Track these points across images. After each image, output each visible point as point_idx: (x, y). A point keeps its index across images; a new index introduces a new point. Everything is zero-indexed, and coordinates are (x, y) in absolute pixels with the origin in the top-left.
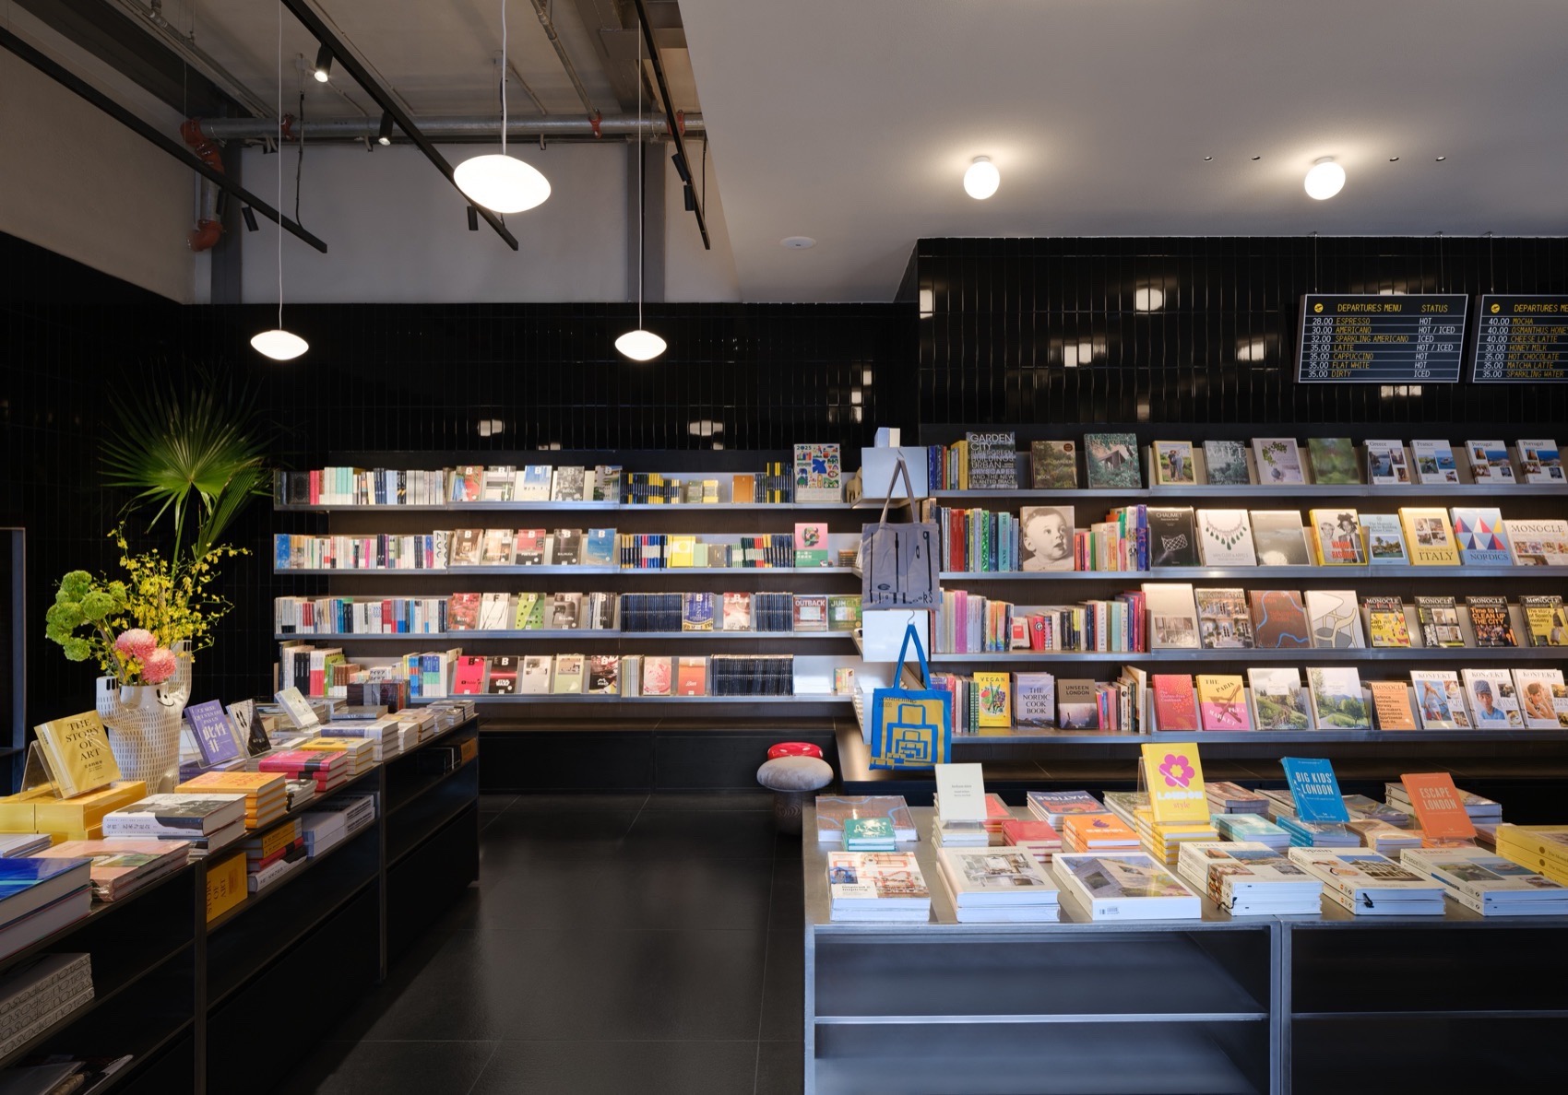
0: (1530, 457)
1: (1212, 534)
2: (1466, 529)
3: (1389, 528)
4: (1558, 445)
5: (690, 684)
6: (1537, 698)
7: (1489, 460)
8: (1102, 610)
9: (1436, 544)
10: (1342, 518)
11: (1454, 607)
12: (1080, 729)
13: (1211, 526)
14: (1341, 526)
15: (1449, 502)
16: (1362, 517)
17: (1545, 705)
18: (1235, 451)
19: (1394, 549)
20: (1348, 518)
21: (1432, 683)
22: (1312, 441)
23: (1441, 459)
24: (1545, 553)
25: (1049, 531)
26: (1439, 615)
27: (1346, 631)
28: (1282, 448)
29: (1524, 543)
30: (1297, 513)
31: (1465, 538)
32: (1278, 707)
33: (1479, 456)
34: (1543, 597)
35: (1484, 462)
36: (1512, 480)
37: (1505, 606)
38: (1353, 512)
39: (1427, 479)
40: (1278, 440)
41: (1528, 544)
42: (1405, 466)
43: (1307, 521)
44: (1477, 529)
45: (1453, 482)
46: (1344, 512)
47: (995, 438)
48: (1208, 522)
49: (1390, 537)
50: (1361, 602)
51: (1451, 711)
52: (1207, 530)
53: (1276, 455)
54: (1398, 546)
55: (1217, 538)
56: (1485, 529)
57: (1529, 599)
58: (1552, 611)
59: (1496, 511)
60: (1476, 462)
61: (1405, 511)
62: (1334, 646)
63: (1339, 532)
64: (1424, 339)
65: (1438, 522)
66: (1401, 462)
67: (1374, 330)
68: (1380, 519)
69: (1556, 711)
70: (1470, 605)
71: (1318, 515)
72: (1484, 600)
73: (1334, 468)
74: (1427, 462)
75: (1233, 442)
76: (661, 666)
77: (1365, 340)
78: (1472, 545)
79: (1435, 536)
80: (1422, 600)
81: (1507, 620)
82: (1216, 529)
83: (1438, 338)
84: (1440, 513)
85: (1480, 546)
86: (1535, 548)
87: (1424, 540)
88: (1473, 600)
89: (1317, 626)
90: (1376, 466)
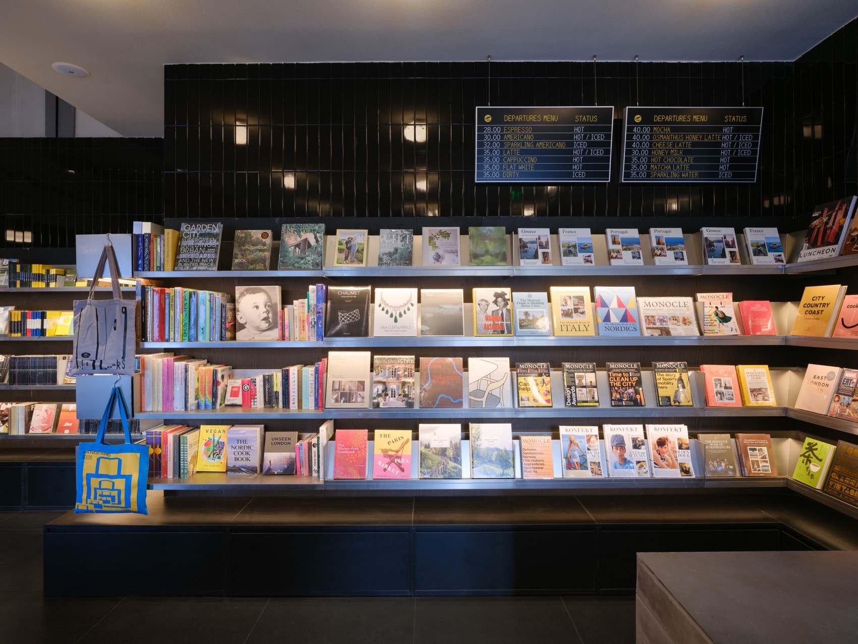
0: (658, 243)
1: (383, 309)
2: (604, 305)
3: (538, 303)
4: (684, 232)
5: (67, 424)
6: (664, 450)
7: (623, 246)
8: (294, 374)
9: (576, 318)
10: (497, 296)
11: (594, 372)
12: (279, 474)
13: (384, 302)
14: (495, 302)
15: (591, 281)
16: (515, 294)
17: (670, 456)
18: (404, 238)
20: (502, 295)
21: (576, 436)
22: (472, 230)
23: (581, 244)
24: (670, 326)
25: (257, 307)
26: (581, 378)
27: (496, 393)
28: (446, 235)
29: (653, 317)
30: (460, 292)
31: (602, 312)
32: (438, 458)
33: (614, 242)
34: (671, 363)
35: (619, 247)
36: (640, 262)
37: (638, 371)
38: (507, 290)
39: (568, 261)
40: (443, 229)
41: (657, 317)
42: (549, 251)
43: (468, 298)
44: (614, 305)
45: (589, 264)
46: (499, 290)
47: (204, 227)
48: (382, 299)
49: (536, 312)
50: (513, 366)
51: (589, 461)
52: (380, 306)
53: (441, 241)
55: (387, 312)
56: (620, 304)
57: (659, 365)
58: (677, 375)
59: (631, 290)
60: (612, 247)
61: (554, 289)
62: (484, 406)
63: (493, 307)
64: (579, 145)
65: (581, 299)
66: (546, 247)
67: (537, 137)
68: (530, 296)
69: (679, 462)
70: (609, 370)
71: (479, 293)
72: (621, 365)
73: (487, 252)
74: (569, 247)
75: (403, 230)
76: (46, 411)
77: (529, 146)
78: (607, 319)
79: (576, 310)
80: (567, 365)
81: (639, 383)
82: (387, 305)
83: (592, 144)
84: (584, 291)
85: (614, 319)
86: (662, 320)
87: (567, 314)
88: (612, 365)
89: (472, 388)
90: (524, 250)
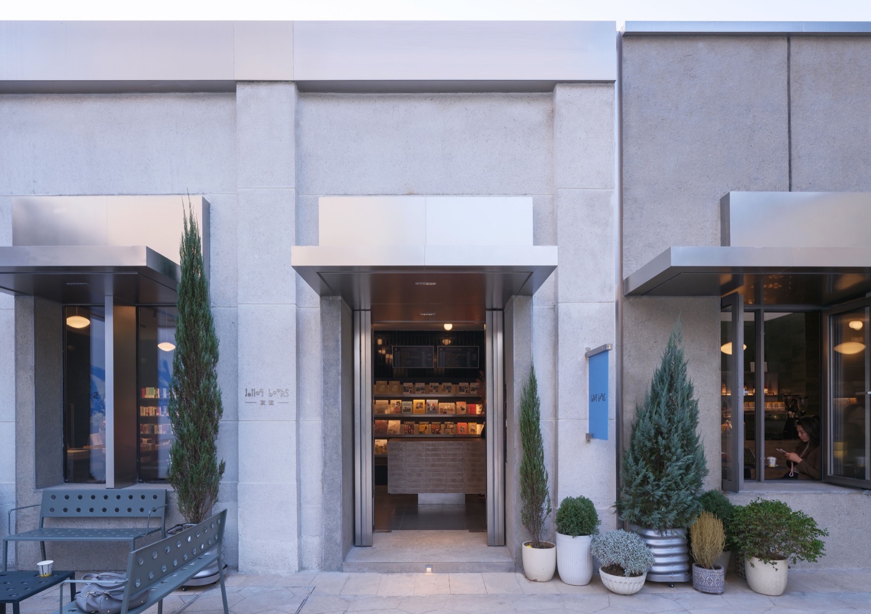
0: (444, 387)
2: (428, 405)
3: (409, 405)
4: (452, 384)
7: (434, 388)
9: (420, 409)
10: (397, 402)
11: (427, 425)
14: (397, 404)
15: (426, 398)
16: (403, 402)
19: (408, 410)
20: (399, 402)
23: (422, 388)
24: (448, 411)
27: (396, 430)
30: (388, 401)
32: (380, 449)
33: (431, 387)
34: (449, 422)
37: (440, 425)
38: (400, 401)
39: (418, 392)
41: (444, 409)
42: (412, 389)
44: (431, 405)
45: (424, 393)
46: (398, 401)
54: (410, 409)
56: (433, 405)
57: (446, 423)
58: (451, 426)
59: (436, 401)
61: (414, 401)
63: (396, 406)
64: (424, 357)
65: (422, 403)
67: (411, 355)
70: (431, 424)
71: (393, 401)
72: (435, 423)
77: (409, 357)
79: (420, 407)
83: (428, 357)
84: (423, 401)
85: (431, 409)
87: (417, 408)
89: (389, 429)
90: (405, 389)
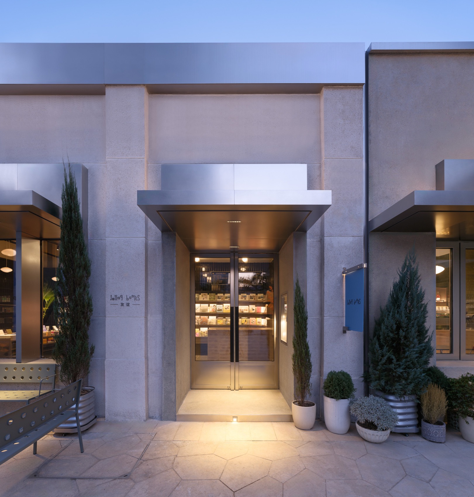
0: (242, 296)
3: (221, 307)
10: (214, 305)
16: (217, 305)
18: (198, 295)
19: (221, 310)
20: (215, 305)
22: (209, 294)
26: (228, 320)
27: (214, 322)
28: (205, 295)
40: (205, 294)
42: (222, 298)
43: (209, 306)
46: (214, 304)
49: (220, 308)
57: (242, 318)
58: (245, 319)
61: (224, 305)
62: (211, 324)
63: (213, 307)
68: (220, 305)
71: (211, 305)
73: (212, 298)
74: (226, 297)
79: (228, 308)
80: (226, 318)
84: (229, 305)
89: (209, 321)
90: (219, 298)
